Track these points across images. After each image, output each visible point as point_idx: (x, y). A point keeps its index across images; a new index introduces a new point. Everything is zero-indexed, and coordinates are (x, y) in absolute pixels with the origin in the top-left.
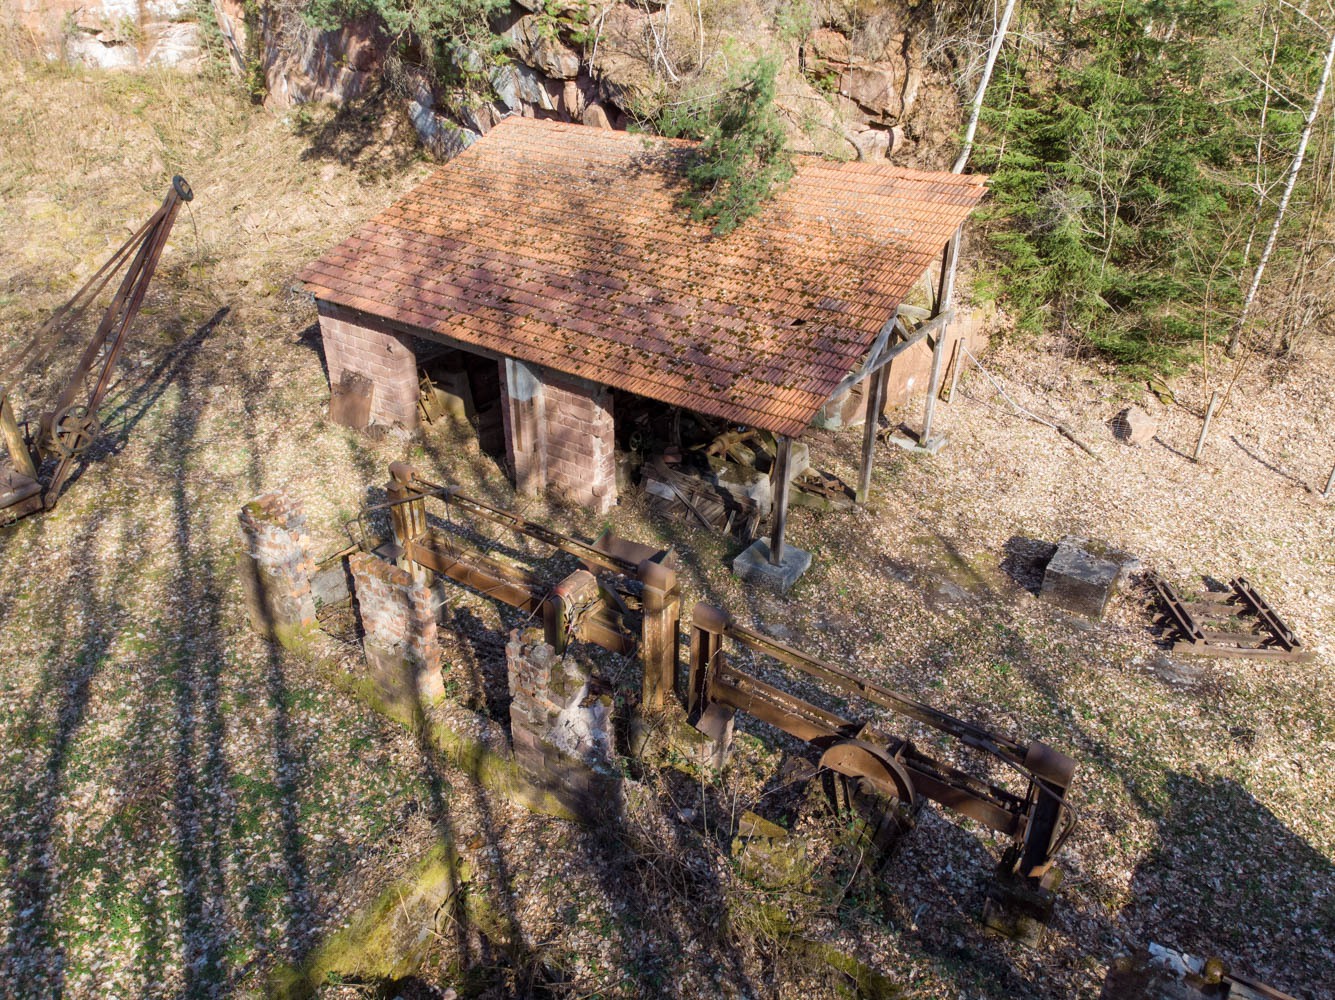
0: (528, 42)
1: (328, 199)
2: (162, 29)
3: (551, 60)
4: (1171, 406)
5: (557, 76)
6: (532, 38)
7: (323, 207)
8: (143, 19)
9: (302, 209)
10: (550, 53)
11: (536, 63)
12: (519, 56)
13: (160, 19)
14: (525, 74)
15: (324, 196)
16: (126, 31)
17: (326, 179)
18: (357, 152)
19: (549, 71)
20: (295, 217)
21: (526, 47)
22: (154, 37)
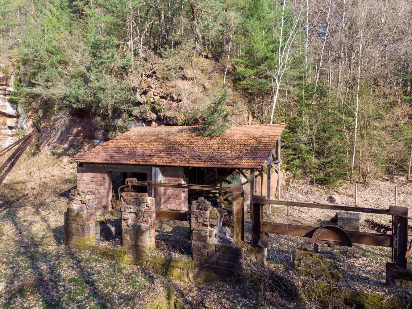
0: (141, 112)
1: (65, 167)
3: (148, 115)
4: (342, 195)
5: (149, 119)
6: (142, 110)
7: (63, 169)
9: (55, 170)
10: (148, 114)
11: (143, 117)
12: (137, 117)
13: (5, 135)
14: (138, 122)
15: (63, 166)
17: (64, 162)
18: (76, 154)
19: (147, 119)
20: (53, 172)
21: (140, 114)
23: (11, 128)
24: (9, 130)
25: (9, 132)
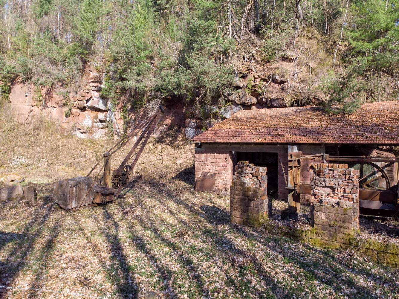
1: (161, 154)
2: (96, 130)
3: (248, 99)
6: (241, 95)
7: (159, 156)
8: (92, 127)
9: (152, 157)
11: (242, 102)
12: (235, 102)
13: (96, 127)
14: (237, 107)
16: (87, 130)
17: (159, 149)
19: (247, 103)
20: (149, 159)
21: (238, 99)
22: (94, 132)
23: (101, 121)
24: (100, 123)
25: (100, 125)
